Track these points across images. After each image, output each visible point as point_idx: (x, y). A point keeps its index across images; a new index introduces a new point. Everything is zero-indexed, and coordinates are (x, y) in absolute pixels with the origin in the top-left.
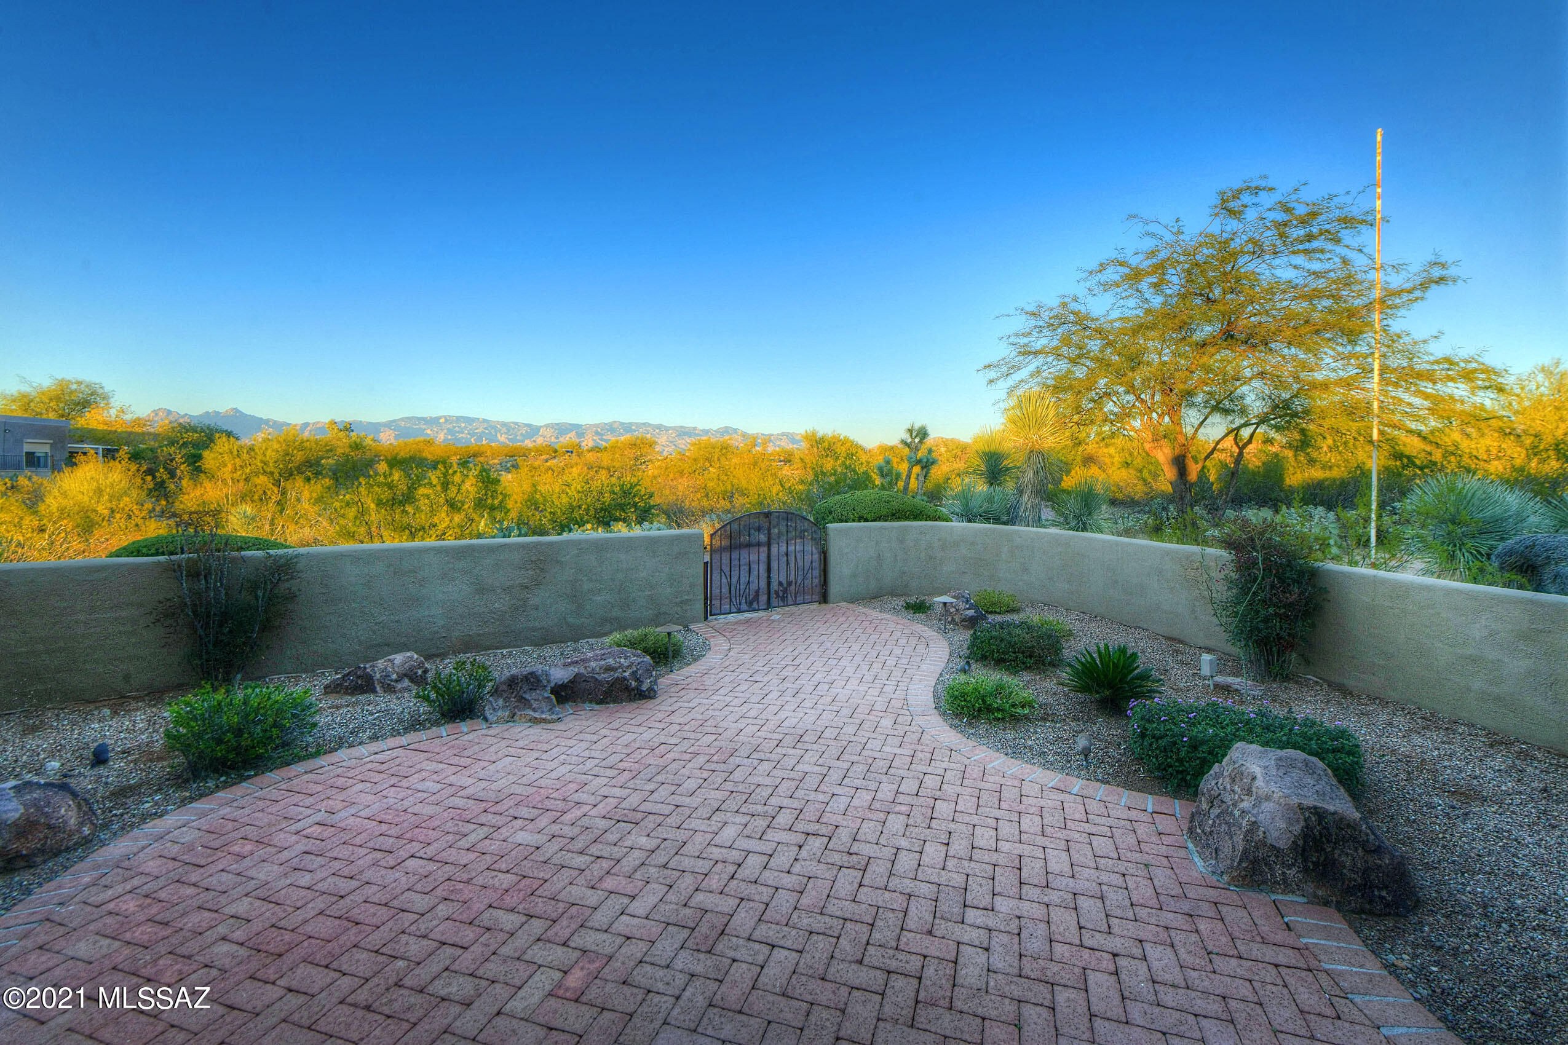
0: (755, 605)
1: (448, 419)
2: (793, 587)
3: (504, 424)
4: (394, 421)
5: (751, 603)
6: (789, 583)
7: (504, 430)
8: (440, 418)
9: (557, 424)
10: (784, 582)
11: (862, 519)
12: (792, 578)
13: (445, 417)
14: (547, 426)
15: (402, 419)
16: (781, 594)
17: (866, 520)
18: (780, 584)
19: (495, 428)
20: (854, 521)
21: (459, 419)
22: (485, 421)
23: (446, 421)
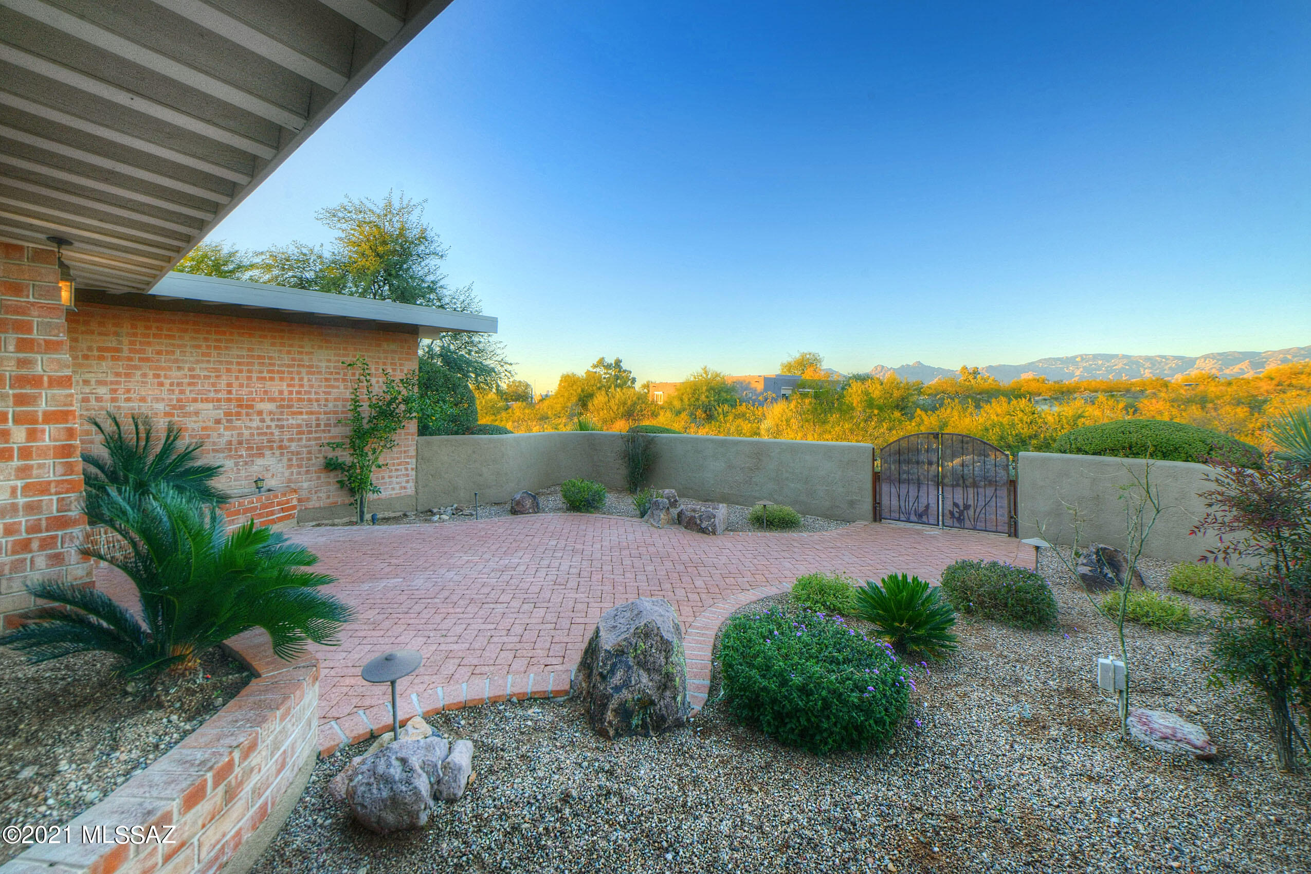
0: (925, 519)
1: (1083, 358)
2: (971, 512)
3: (1148, 359)
4: (1033, 363)
5: (920, 516)
6: (967, 507)
7: (1148, 365)
8: (1076, 357)
9: (1219, 354)
10: (961, 504)
11: (1079, 451)
12: (970, 502)
13: (1081, 356)
14: (1206, 357)
15: (1040, 361)
16: (957, 515)
17: (1087, 453)
18: (956, 505)
19: (1137, 363)
20: (1071, 452)
21: (1095, 357)
22: (1124, 357)
23: (1082, 359)
